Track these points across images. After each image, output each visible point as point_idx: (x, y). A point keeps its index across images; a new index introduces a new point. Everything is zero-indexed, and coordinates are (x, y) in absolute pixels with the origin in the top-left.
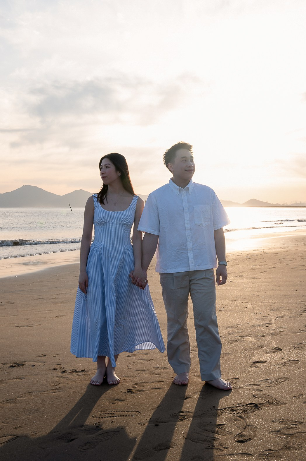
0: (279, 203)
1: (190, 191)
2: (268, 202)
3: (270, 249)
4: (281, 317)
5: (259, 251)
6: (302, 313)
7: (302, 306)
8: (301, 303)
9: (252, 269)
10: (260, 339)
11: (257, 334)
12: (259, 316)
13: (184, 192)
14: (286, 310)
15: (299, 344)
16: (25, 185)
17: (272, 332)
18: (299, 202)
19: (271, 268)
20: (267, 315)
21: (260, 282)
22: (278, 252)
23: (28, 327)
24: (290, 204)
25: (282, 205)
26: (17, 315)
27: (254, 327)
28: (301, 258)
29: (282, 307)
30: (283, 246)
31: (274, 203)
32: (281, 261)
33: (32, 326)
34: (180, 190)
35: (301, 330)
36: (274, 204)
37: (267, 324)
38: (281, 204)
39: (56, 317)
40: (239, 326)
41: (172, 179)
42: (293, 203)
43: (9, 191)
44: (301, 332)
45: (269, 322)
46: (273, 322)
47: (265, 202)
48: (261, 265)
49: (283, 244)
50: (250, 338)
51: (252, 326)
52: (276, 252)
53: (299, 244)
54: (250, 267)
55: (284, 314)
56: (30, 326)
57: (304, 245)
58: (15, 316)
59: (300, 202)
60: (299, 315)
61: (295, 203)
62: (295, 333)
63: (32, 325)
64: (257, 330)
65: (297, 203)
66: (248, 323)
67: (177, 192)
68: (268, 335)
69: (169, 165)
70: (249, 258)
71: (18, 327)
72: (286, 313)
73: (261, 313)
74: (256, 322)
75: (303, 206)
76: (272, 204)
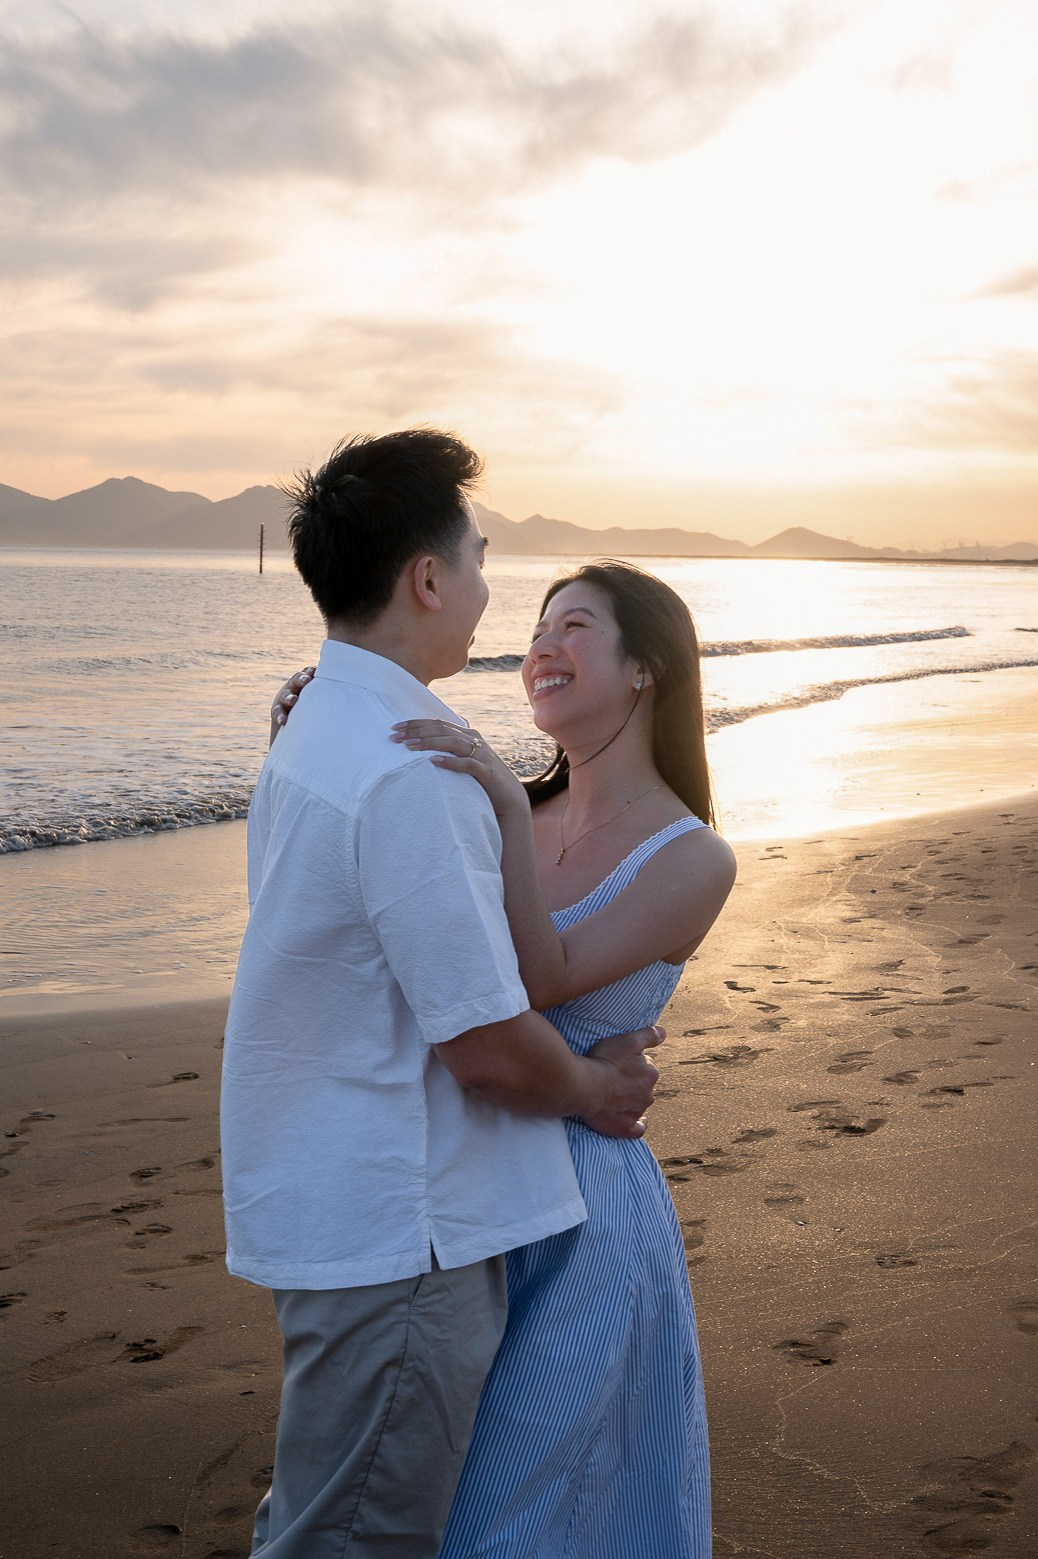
2: (854, 541)
18: (973, 545)
24: (939, 551)
25: (910, 552)
31: (878, 544)
36: (875, 547)
42: (948, 548)
47: (843, 542)
59: (961, 544)
61: (957, 546)
65: (962, 548)
75: (984, 559)
76: (870, 549)
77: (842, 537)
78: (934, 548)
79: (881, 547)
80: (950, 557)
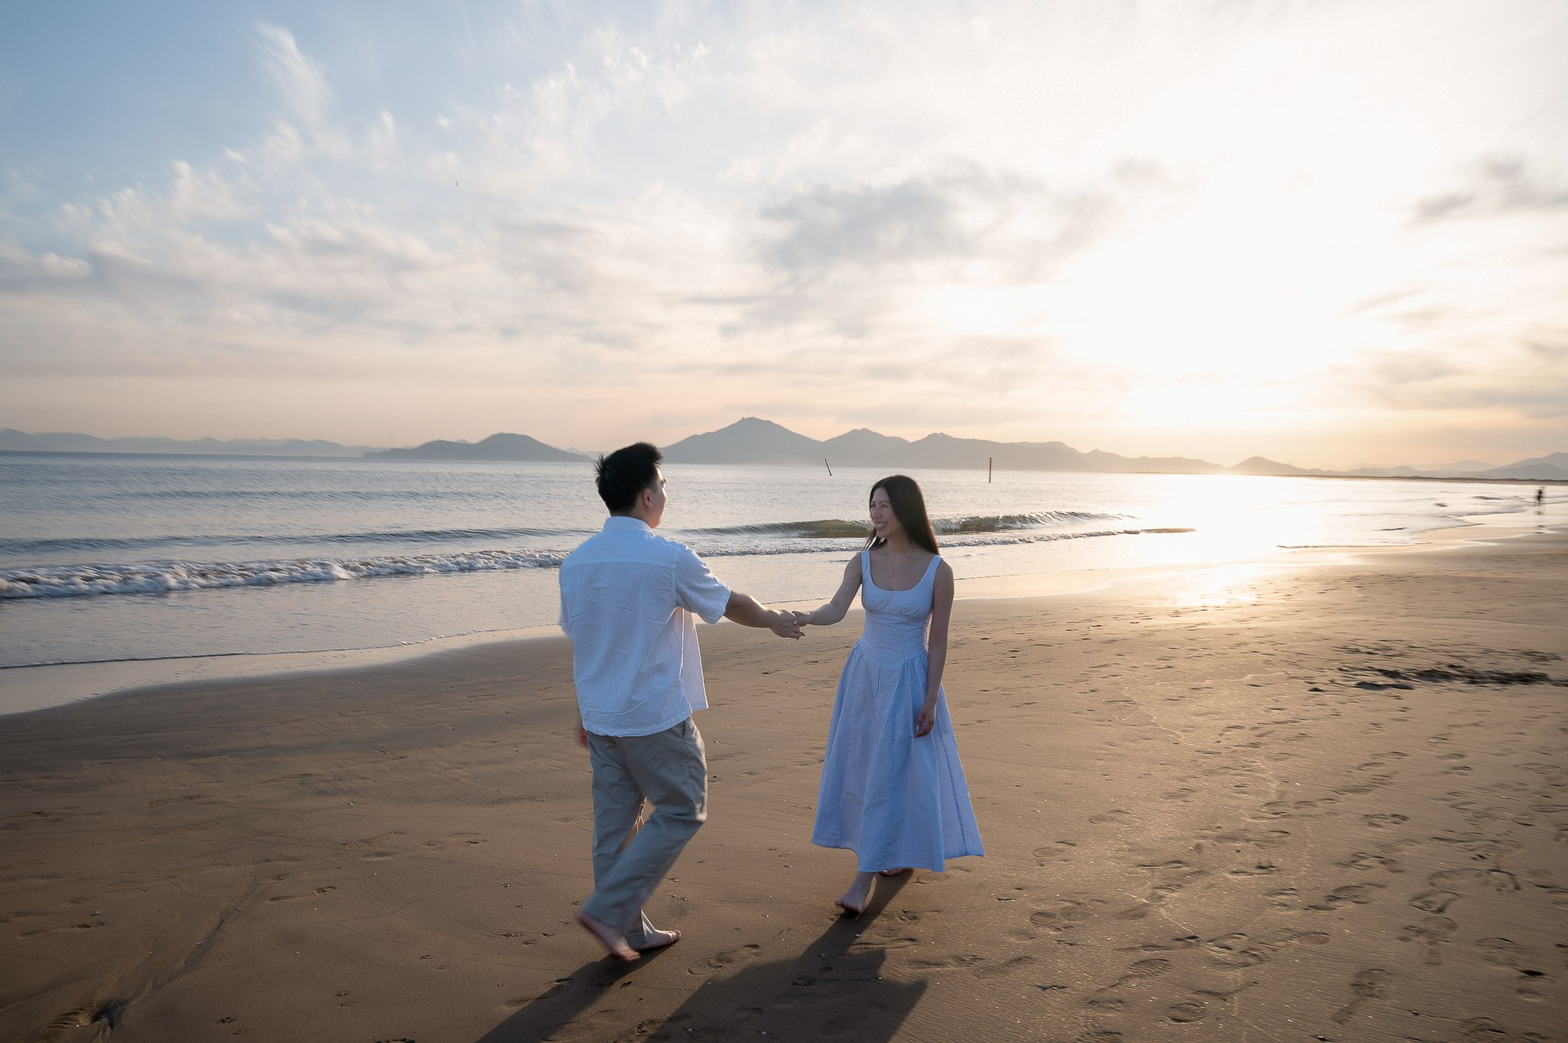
16: (745, 418)
31: (1308, 466)
38: (1325, 469)
76: (1302, 470)
77: (1284, 462)
78: (1344, 468)
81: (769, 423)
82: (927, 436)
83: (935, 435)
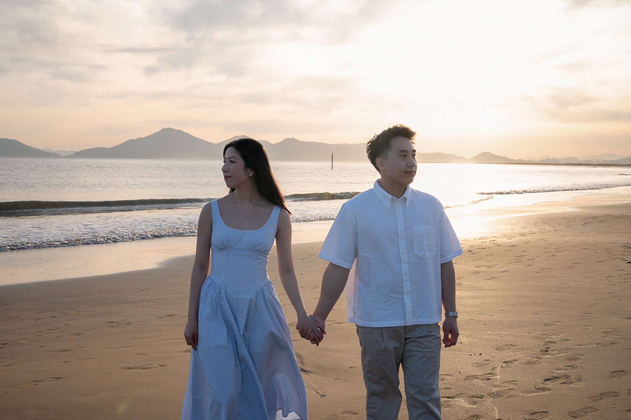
0: (522, 159)
1: (407, 203)
2: (507, 157)
3: (505, 236)
4: (511, 362)
5: (487, 240)
6: (541, 357)
7: (542, 343)
8: (542, 336)
9: (475, 273)
10: (475, 403)
11: (472, 394)
12: (478, 359)
13: (398, 204)
14: (518, 349)
15: (533, 414)
16: (164, 128)
17: (494, 390)
18: (552, 158)
19: (503, 272)
20: (490, 358)
21: (484, 297)
22: (514, 244)
23: (144, 369)
24: (539, 160)
25: (528, 161)
26: (131, 347)
27: (469, 379)
28: (548, 254)
29: (513, 343)
30: (523, 231)
32: (518, 259)
33: (149, 368)
34: (392, 201)
35: (538, 387)
37: (489, 375)
38: (526, 159)
39: (186, 351)
40: (448, 377)
41: (379, 182)
42: (542, 159)
43: (143, 137)
44: (538, 392)
45: (492, 370)
46: (498, 371)
47: (503, 157)
48: (489, 267)
49: (523, 227)
50: (462, 400)
51: (467, 378)
52: (512, 244)
53: (547, 228)
54: (472, 268)
55: (515, 358)
56: (146, 368)
57: (553, 229)
58: (129, 348)
59: (554, 158)
60: (536, 359)
61: (546, 158)
62: (529, 392)
63: (149, 366)
64: (474, 385)
65: (548, 159)
66: (460, 372)
67: (388, 204)
68: (488, 395)
69: (378, 161)
70: (471, 253)
71: (129, 368)
72: (519, 355)
73: (481, 354)
74: (471, 370)
75: (557, 163)
76: (513, 160)
78: (537, 159)
79: (517, 159)
80: (543, 163)
81: (180, 131)
82: (283, 140)
83: (288, 139)
